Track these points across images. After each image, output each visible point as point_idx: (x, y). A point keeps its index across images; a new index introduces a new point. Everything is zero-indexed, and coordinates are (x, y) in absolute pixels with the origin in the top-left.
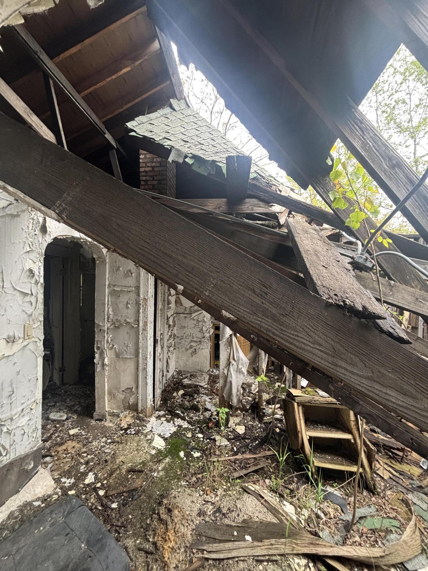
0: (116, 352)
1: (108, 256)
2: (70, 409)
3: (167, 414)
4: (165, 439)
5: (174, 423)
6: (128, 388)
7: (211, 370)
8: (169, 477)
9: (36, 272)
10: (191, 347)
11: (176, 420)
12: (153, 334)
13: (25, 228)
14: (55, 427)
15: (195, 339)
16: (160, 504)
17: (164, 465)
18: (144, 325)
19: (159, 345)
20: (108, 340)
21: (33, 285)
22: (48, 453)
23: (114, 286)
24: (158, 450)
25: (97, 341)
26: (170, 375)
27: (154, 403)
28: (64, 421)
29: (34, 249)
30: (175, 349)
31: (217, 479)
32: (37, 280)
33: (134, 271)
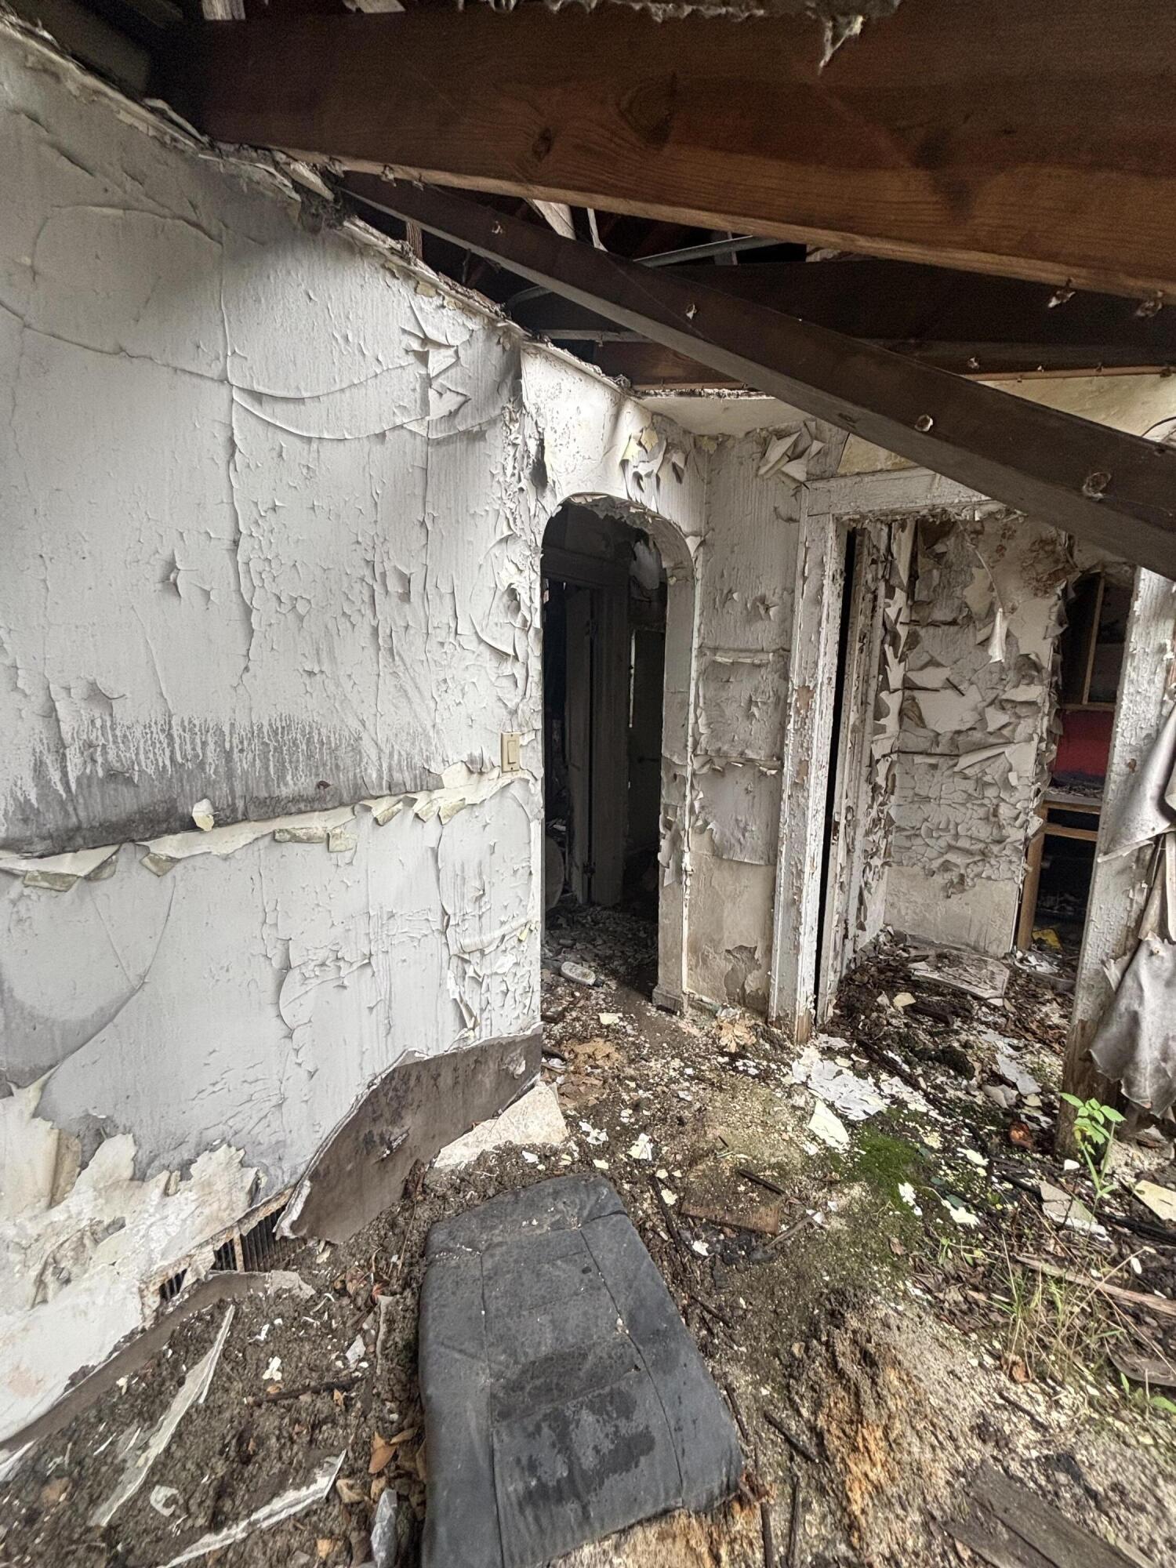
0: (712, 840)
1: (700, 558)
2: (603, 964)
3: (857, 1053)
4: (849, 1125)
5: (876, 1085)
6: (741, 948)
7: (1019, 955)
8: (864, 1246)
9: (524, 597)
10: (946, 867)
11: (884, 1076)
12: (824, 803)
13: (497, 471)
14: (573, 995)
15: (963, 843)
16: (836, 1318)
17: (844, 1201)
18: (798, 773)
19: (841, 841)
20: (692, 806)
21: (518, 633)
22: (556, 1050)
23: (715, 650)
24: (827, 1149)
25: (667, 806)
26: (866, 938)
27: (815, 1008)
28: (589, 987)
29: (518, 533)
30: (886, 864)
31: (1058, 1343)
32: (525, 621)
33: (775, 599)
